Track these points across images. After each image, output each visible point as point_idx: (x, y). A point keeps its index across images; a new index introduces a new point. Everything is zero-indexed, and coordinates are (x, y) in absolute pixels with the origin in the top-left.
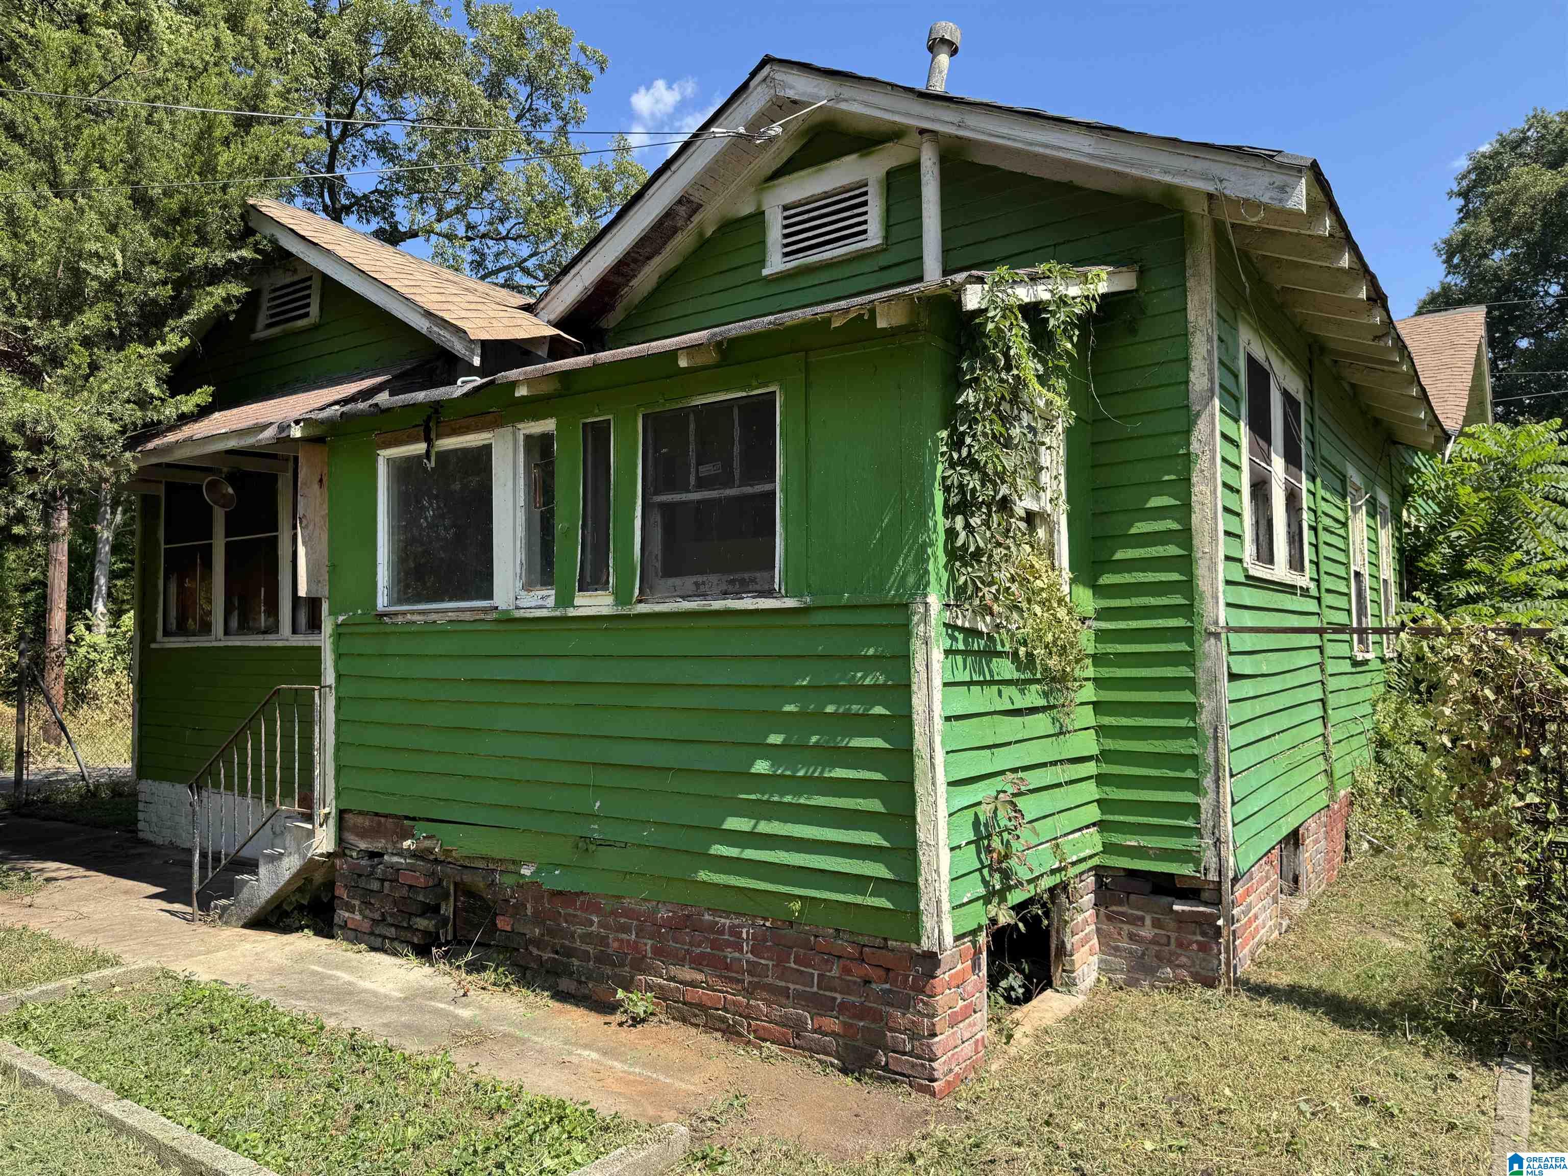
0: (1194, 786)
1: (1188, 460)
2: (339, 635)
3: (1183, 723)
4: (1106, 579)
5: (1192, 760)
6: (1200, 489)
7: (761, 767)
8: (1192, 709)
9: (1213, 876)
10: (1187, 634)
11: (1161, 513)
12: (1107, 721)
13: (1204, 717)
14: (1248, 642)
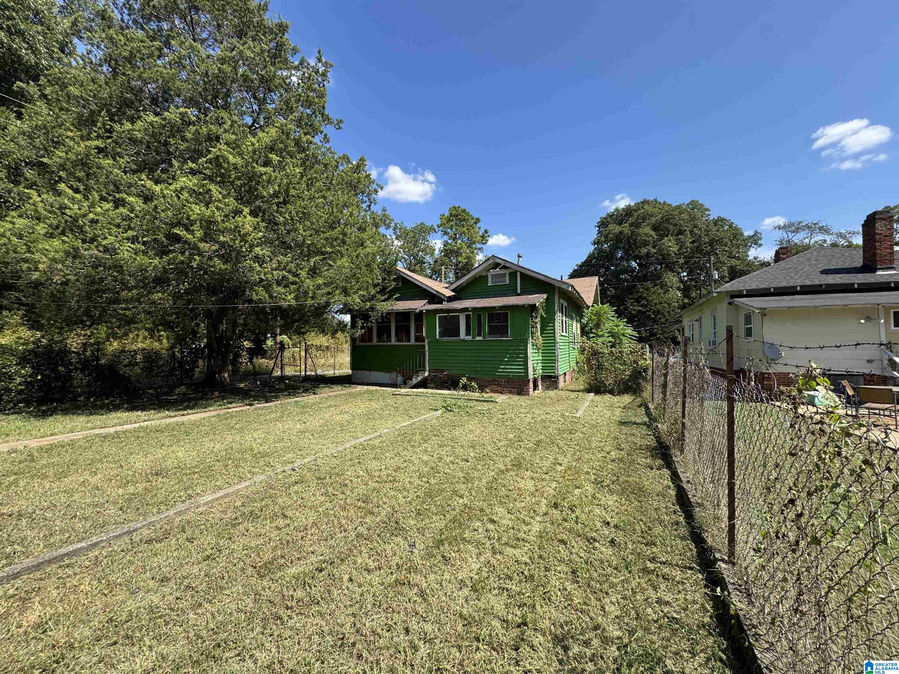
0: (555, 363)
1: (555, 319)
3: (554, 355)
4: (544, 335)
5: (555, 360)
6: (556, 324)
8: (555, 353)
9: (557, 375)
10: (554, 343)
11: (551, 326)
12: (543, 355)
14: (561, 344)
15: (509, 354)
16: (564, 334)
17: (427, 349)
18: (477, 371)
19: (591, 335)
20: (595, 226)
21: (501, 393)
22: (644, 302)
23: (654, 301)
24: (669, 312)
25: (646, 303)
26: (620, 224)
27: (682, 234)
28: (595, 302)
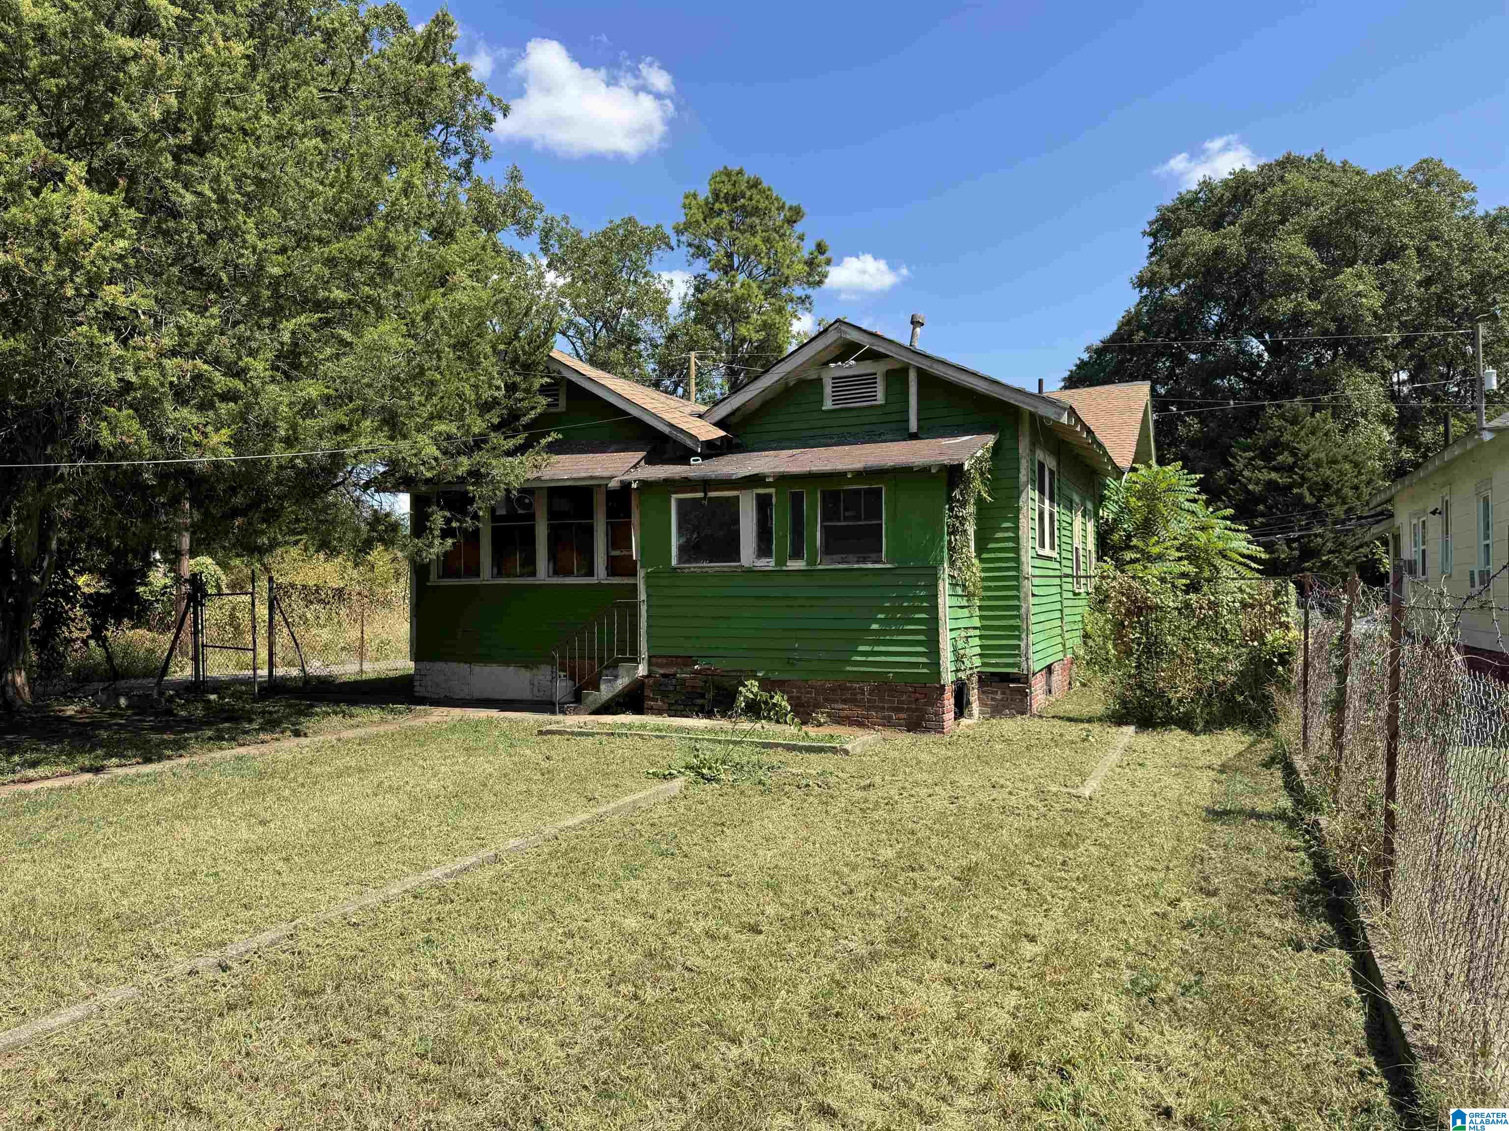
0: (1019, 638)
1: (1018, 510)
2: (648, 576)
3: (1015, 613)
4: (984, 556)
5: (1017, 628)
6: (1023, 522)
7: (875, 626)
8: (1018, 608)
9: (1025, 672)
10: (1016, 578)
11: (1007, 529)
12: (984, 613)
13: (1023, 610)
14: (1036, 581)
15: (883, 610)
16: (1047, 551)
17: (643, 596)
18: (789, 661)
19: (1129, 555)
20: (1144, 233)
21: (861, 725)
22: (1285, 458)
23: (1314, 456)
24: (1356, 488)
25: (1291, 460)
26: (1216, 225)
27: (1394, 257)
28: (1140, 456)
